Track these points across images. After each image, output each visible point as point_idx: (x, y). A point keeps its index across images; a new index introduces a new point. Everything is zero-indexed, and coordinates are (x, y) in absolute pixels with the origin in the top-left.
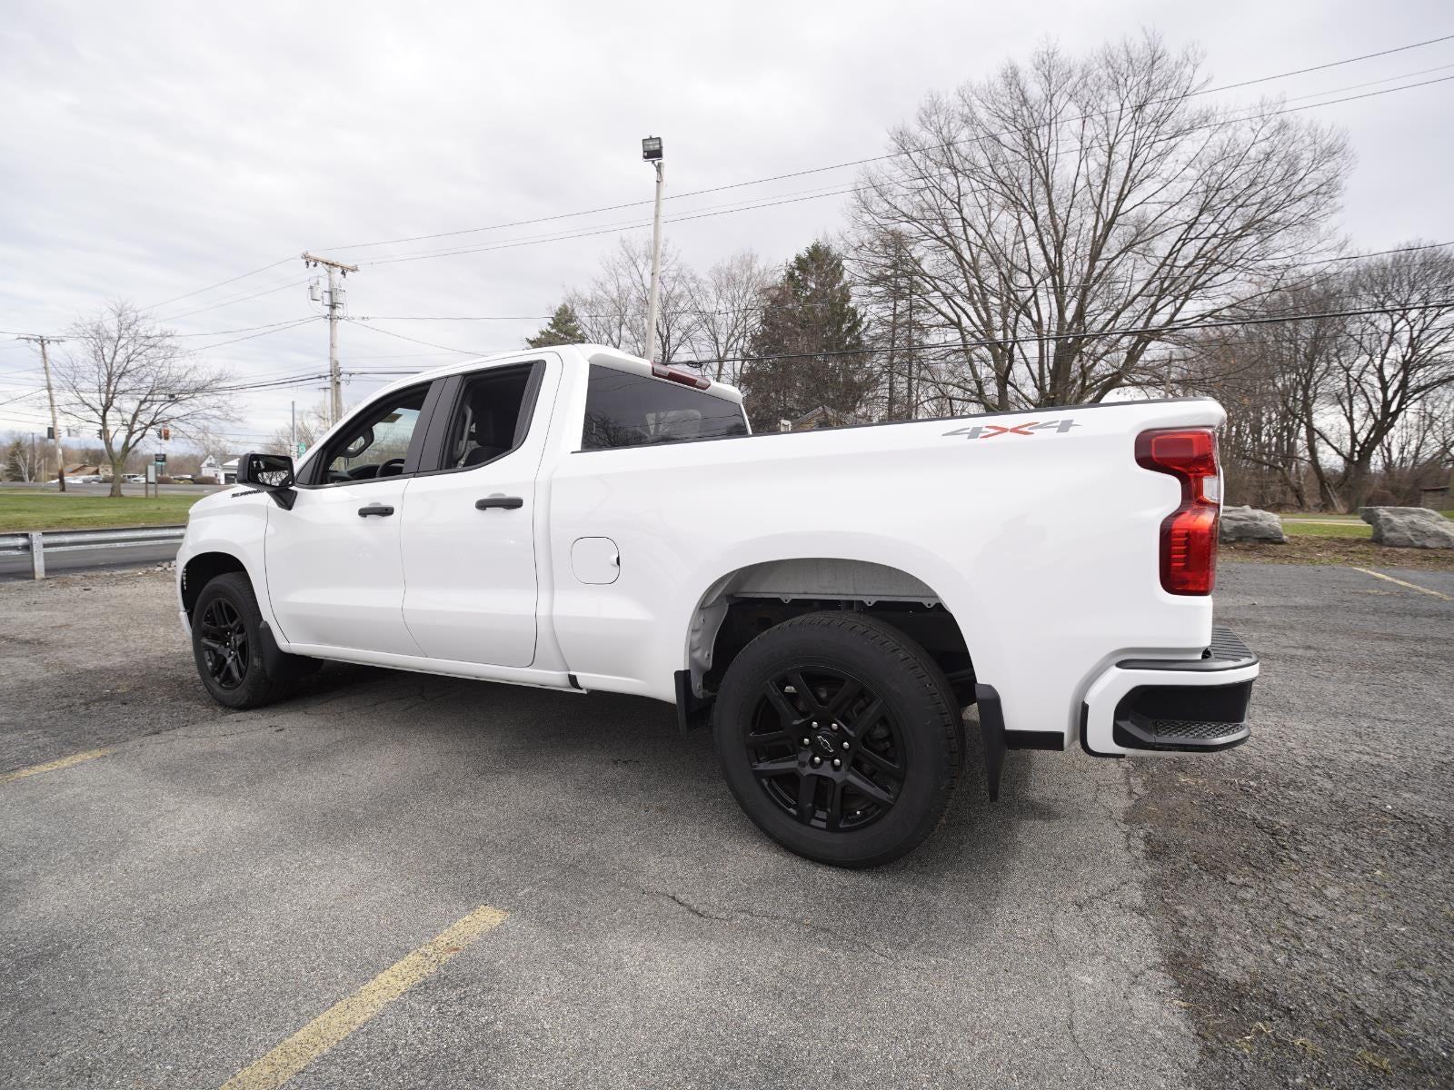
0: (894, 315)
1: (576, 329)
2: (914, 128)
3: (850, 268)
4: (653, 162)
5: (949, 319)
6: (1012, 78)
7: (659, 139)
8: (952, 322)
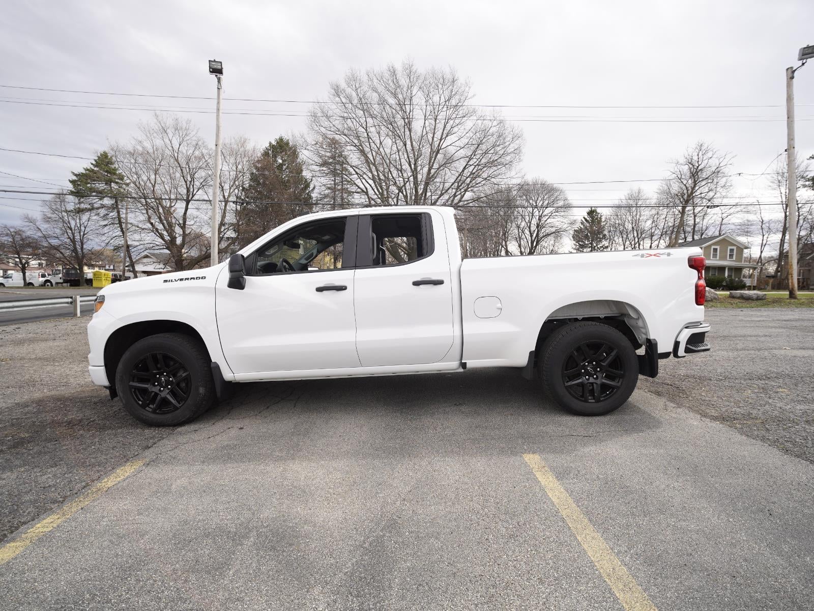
0: (335, 184)
1: (115, 169)
2: (343, 85)
3: (304, 155)
4: (216, 76)
5: (362, 190)
6: (394, 73)
7: (221, 62)
8: (363, 191)
